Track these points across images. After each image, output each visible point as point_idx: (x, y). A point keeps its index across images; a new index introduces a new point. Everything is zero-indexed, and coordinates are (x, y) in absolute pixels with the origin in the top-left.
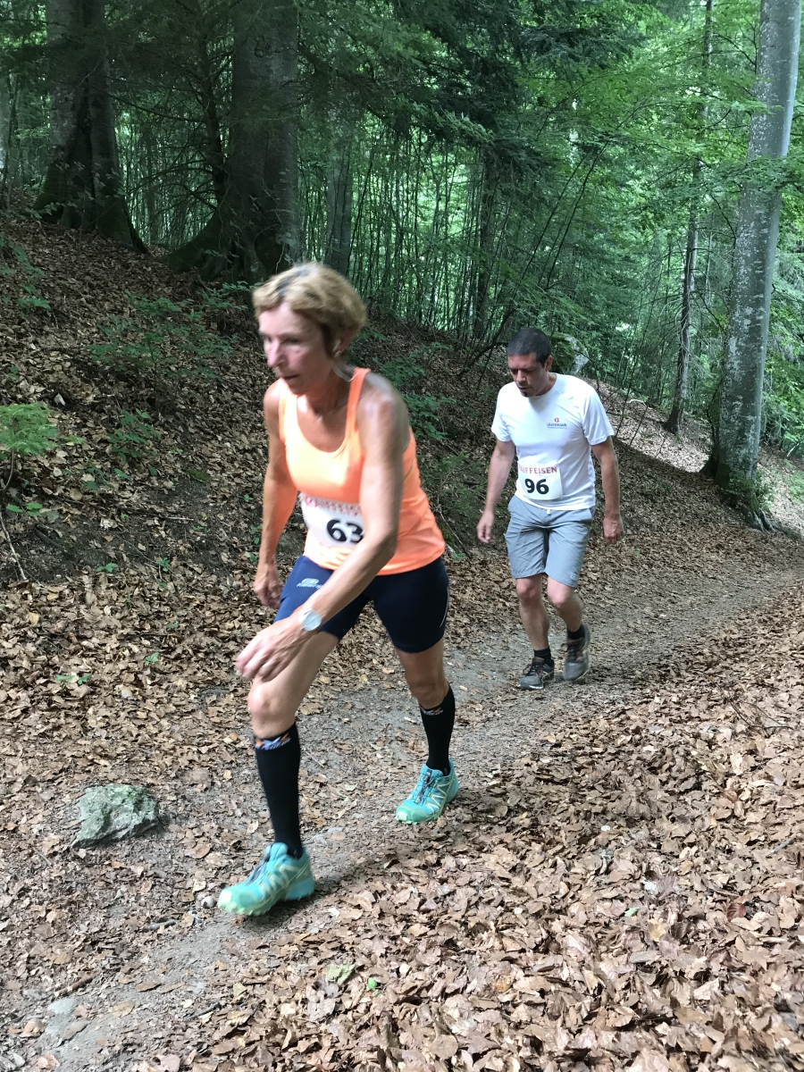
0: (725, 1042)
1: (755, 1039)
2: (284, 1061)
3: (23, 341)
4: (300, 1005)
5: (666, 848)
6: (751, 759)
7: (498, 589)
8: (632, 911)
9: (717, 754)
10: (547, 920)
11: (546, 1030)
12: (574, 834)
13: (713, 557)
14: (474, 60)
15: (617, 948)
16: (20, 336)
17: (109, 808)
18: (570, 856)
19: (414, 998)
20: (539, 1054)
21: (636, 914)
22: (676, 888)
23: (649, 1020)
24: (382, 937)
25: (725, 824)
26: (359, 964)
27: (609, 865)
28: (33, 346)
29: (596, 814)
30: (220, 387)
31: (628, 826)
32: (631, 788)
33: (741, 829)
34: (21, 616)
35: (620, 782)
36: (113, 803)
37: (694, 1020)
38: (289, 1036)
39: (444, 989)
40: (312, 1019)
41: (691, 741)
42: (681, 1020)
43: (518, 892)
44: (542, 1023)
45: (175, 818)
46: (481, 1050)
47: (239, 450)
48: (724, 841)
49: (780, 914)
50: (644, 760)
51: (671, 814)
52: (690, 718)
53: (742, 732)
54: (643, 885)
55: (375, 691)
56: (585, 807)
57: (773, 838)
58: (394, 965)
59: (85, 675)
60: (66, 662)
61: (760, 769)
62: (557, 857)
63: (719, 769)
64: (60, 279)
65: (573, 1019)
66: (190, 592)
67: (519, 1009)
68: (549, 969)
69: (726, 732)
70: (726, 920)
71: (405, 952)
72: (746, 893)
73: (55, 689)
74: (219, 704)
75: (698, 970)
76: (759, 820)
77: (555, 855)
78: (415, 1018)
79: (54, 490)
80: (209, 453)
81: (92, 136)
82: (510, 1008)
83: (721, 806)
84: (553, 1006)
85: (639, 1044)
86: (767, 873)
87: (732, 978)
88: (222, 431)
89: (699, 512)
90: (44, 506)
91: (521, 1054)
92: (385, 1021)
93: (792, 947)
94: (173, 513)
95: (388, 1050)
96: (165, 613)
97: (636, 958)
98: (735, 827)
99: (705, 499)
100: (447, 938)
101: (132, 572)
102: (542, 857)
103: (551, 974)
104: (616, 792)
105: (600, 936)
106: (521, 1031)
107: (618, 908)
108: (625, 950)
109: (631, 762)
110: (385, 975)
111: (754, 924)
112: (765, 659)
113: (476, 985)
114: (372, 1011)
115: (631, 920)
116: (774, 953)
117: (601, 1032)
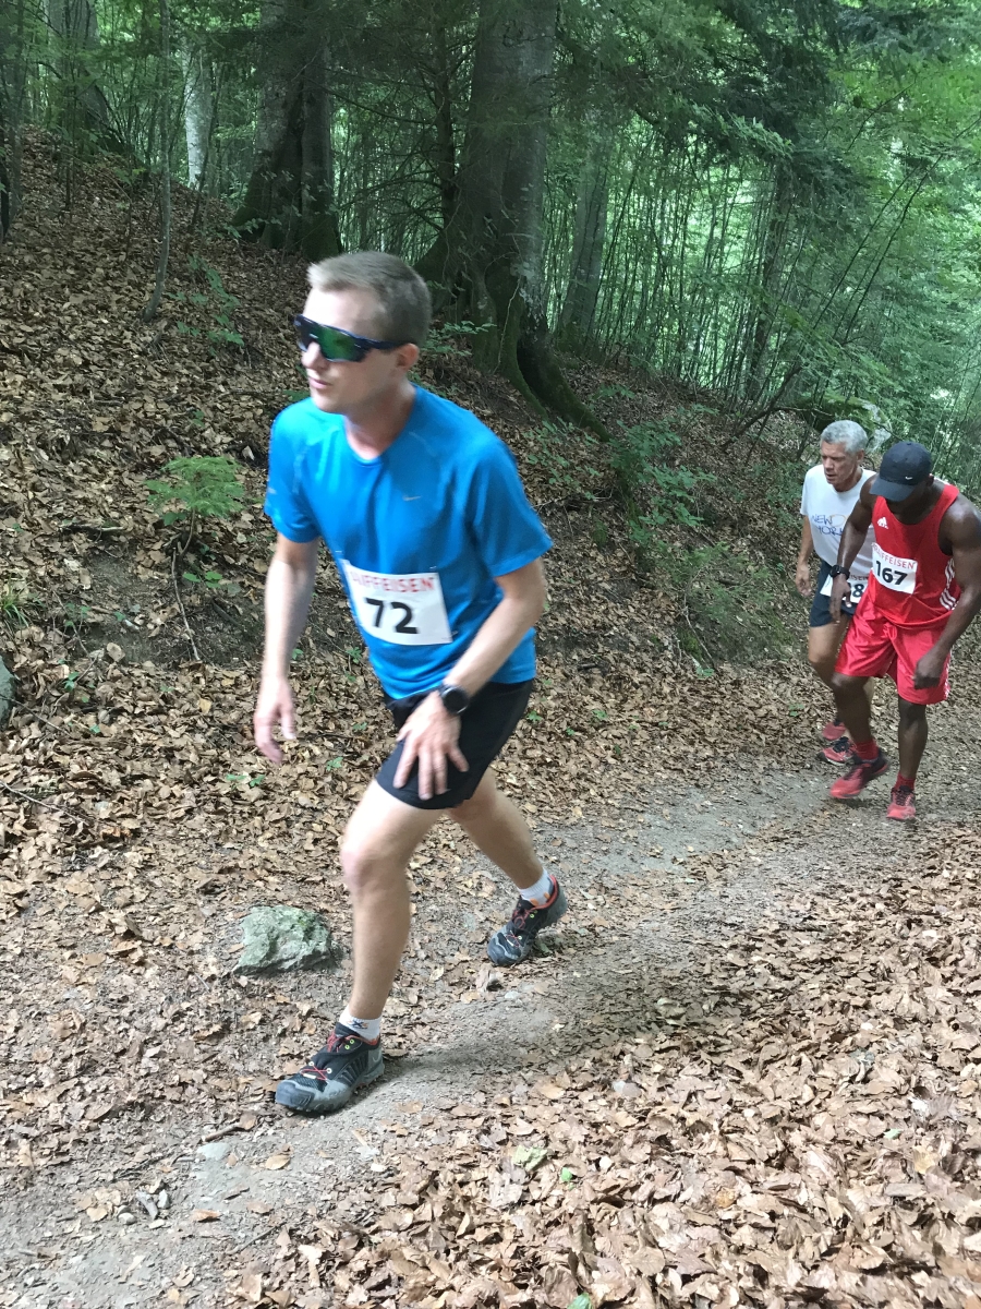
2: (457, 1248)
3: (211, 381)
4: (480, 1187)
5: (944, 1061)
7: (752, 717)
8: (894, 1132)
10: (784, 1129)
11: (775, 1260)
12: (826, 1029)
14: (774, 49)
15: (870, 1175)
16: (208, 375)
17: (275, 933)
18: (819, 1055)
19: (615, 1198)
20: (764, 1287)
21: (898, 1136)
22: (953, 1112)
23: (905, 1267)
24: (581, 1121)
26: (552, 1148)
27: (868, 1072)
28: (222, 388)
29: (856, 1007)
31: (895, 1026)
34: (191, 702)
35: (889, 971)
36: (282, 927)
37: (961, 1274)
38: (466, 1222)
39: (652, 1194)
40: (494, 1204)
42: (945, 1271)
43: (751, 1090)
44: (769, 1251)
46: (692, 1271)
50: (923, 948)
51: (953, 1019)
54: (910, 1102)
55: (590, 828)
56: (843, 997)
58: (594, 1156)
59: (259, 776)
60: (238, 760)
62: (802, 1054)
64: (257, 309)
65: (808, 1251)
67: (741, 1230)
68: (783, 1188)
71: (608, 1144)
73: (224, 789)
75: (972, 1215)
77: (801, 1050)
78: (615, 1222)
79: (236, 559)
81: (304, 139)
82: (731, 1227)
84: (785, 1233)
85: (889, 1293)
90: (224, 577)
91: (741, 1283)
92: (579, 1221)
95: (582, 1255)
96: (352, 711)
97: (894, 1190)
100: (659, 1134)
101: (318, 661)
102: (783, 1053)
103: (785, 1195)
104: (883, 983)
105: (850, 1157)
106: (745, 1257)
107: (875, 1127)
108: (880, 1179)
109: (908, 948)
110: (582, 1166)
113: (691, 1194)
114: (564, 1207)
115: (892, 1143)
117: (842, 1272)
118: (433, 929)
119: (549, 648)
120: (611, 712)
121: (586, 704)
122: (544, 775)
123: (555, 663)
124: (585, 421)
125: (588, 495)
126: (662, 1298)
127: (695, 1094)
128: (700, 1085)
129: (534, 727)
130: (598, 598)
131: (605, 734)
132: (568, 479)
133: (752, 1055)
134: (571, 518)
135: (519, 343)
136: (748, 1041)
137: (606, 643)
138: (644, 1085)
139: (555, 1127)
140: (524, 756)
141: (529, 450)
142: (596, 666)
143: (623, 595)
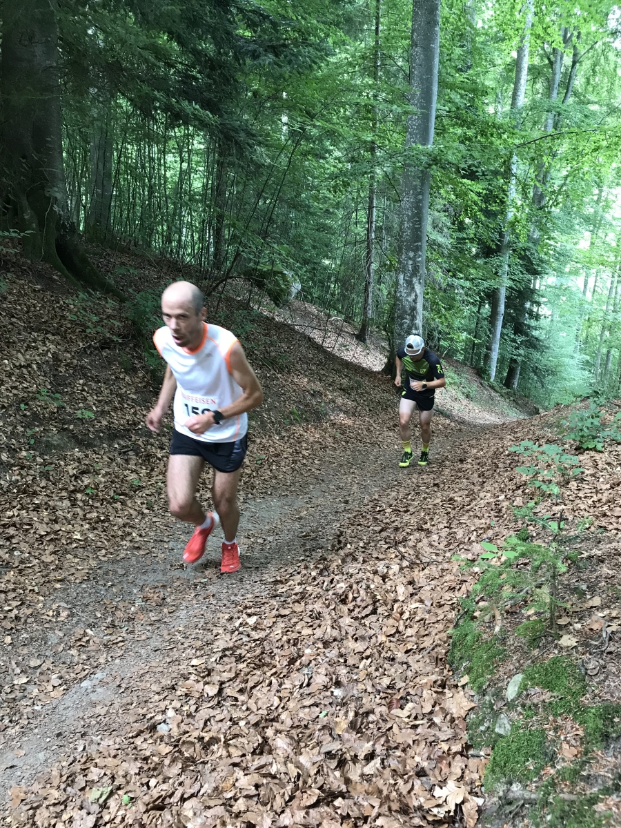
0: (380, 807)
1: (400, 800)
4: (67, 824)
5: (351, 662)
6: (410, 587)
8: (324, 713)
9: (388, 586)
10: (263, 728)
11: (258, 815)
12: (285, 658)
13: (391, 433)
14: (203, 59)
15: (312, 743)
18: (281, 676)
19: (159, 806)
21: (327, 715)
22: (355, 692)
23: (328, 797)
24: (136, 759)
25: (392, 639)
26: (117, 783)
27: (309, 679)
29: (302, 640)
31: (325, 648)
32: (328, 617)
33: (402, 641)
35: (319, 613)
37: (361, 792)
39: (183, 795)
41: (371, 576)
42: (352, 793)
44: (256, 810)
48: (390, 653)
49: (423, 704)
50: (338, 594)
51: (355, 635)
52: (372, 559)
53: (407, 567)
54: (332, 692)
55: (134, 558)
56: (295, 636)
57: (422, 646)
58: (145, 780)
61: (416, 594)
62: (272, 678)
63: (389, 598)
65: (278, 803)
67: (238, 802)
68: (262, 767)
69: (395, 568)
70: (387, 712)
71: (155, 769)
72: (401, 691)
75: (367, 752)
76: (414, 633)
77: (272, 675)
78: (160, 821)
82: (232, 802)
83: (390, 625)
84: (265, 795)
85: (322, 818)
86: (416, 673)
89: (381, 400)
93: (429, 727)
97: (324, 750)
98: (398, 640)
99: (384, 391)
102: (261, 679)
103: (264, 771)
104: (318, 622)
105: (300, 735)
106: (240, 819)
107: (314, 712)
108: (318, 744)
109: (329, 597)
110: (138, 790)
111: (405, 713)
112: (424, 509)
113: (207, 788)
114: (126, 821)
115: (324, 720)
116: (418, 732)
117: (296, 811)
118: (25, 651)
119: (97, 442)
120: (143, 479)
121: (125, 476)
122: (100, 529)
123: (102, 452)
124: (107, 290)
125: (115, 338)
127: (209, 720)
128: (212, 713)
129: (91, 498)
130: (128, 405)
131: (140, 494)
132: (99, 329)
133: (243, 685)
134: (105, 354)
135: (57, 240)
136: (240, 677)
137: (137, 434)
139: (119, 768)
140: (85, 518)
141: (70, 311)
142: (131, 450)
143: (146, 401)
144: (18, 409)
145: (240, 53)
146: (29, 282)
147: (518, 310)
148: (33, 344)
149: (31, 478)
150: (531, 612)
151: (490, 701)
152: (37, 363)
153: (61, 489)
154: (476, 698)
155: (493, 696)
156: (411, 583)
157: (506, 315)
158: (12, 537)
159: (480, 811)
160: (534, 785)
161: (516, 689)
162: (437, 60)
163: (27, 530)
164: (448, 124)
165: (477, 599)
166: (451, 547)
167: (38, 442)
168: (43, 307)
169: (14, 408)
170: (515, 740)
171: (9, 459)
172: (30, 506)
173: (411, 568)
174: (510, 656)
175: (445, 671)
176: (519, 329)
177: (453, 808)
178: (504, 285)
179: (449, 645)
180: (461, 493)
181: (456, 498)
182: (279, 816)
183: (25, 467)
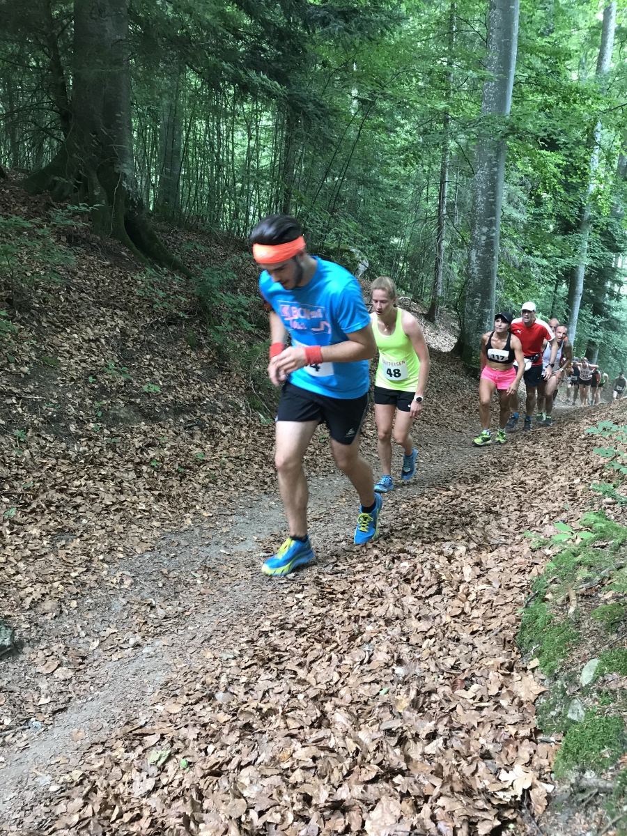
0: (442, 787)
1: (463, 782)
2: (111, 830)
4: (126, 785)
5: (413, 641)
6: (477, 569)
8: (385, 690)
9: (453, 567)
10: (322, 702)
11: (315, 787)
12: (346, 634)
13: (459, 416)
14: (272, 30)
15: (371, 720)
18: (342, 651)
19: (216, 772)
20: (310, 806)
21: (387, 692)
22: (417, 671)
23: (388, 773)
24: (195, 725)
25: (457, 620)
26: (175, 747)
27: (370, 656)
29: (363, 617)
30: (69, 288)
31: (386, 625)
32: (390, 595)
33: (467, 622)
35: (382, 591)
37: (422, 771)
38: (117, 811)
39: (240, 763)
40: (136, 795)
41: (436, 556)
42: (412, 772)
43: (303, 682)
44: (313, 782)
45: (28, 642)
46: (264, 808)
47: (84, 340)
48: (454, 633)
49: (489, 686)
50: (401, 574)
51: (418, 614)
52: (437, 540)
53: (474, 549)
54: (394, 670)
55: (197, 531)
56: (355, 612)
57: (489, 628)
58: (203, 746)
61: (484, 576)
62: (332, 653)
63: (454, 578)
65: (336, 777)
66: (44, 458)
67: (296, 773)
68: (320, 740)
69: (462, 549)
70: (451, 692)
71: (213, 736)
72: (466, 672)
74: (68, 547)
75: (428, 731)
76: (480, 615)
77: (331, 651)
78: (216, 787)
80: (59, 344)
82: (289, 773)
83: (455, 606)
84: (322, 768)
85: (380, 793)
86: (482, 654)
87: (452, 736)
88: (70, 325)
89: (450, 382)
91: (295, 808)
92: (192, 792)
93: (496, 709)
94: (28, 393)
95: (192, 815)
96: (22, 475)
97: (385, 726)
98: (463, 621)
99: (454, 372)
100: (245, 722)
102: (321, 654)
103: (322, 744)
104: (379, 599)
105: (360, 711)
106: (296, 790)
107: (374, 689)
108: (378, 721)
109: (392, 576)
110: (196, 755)
111: (470, 694)
112: (494, 492)
113: (264, 757)
114: (184, 785)
115: (384, 697)
116: (483, 714)
117: (354, 786)
118: (90, 616)
119: (163, 416)
120: (208, 454)
121: (190, 450)
122: (164, 501)
123: (168, 426)
124: (175, 267)
125: (181, 314)
126: (246, 831)
127: (268, 691)
128: (271, 685)
129: (156, 470)
130: (194, 380)
131: (204, 468)
132: (166, 305)
133: (302, 660)
134: (171, 330)
135: (126, 217)
136: (300, 651)
137: (202, 409)
138: (236, 692)
141: (138, 287)
142: (196, 425)
143: (211, 377)
144: (87, 382)
145: (310, 20)
146: (99, 258)
147: (598, 289)
148: (102, 319)
149: (98, 449)
150: (609, 595)
151: (562, 685)
152: (106, 337)
153: (127, 461)
154: (547, 682)
155: (566, 680)
156: (478, 564)
157: (585, 294)
158: (79, 506)
159: (549, 798)
160: (610, 773)
161: (592, 674)
162: (516, 23)
163: (93, 500)
164: (527, 91)
165: (550, 581)
166: (522, 530)
167: (105, 414)
168: (111, 282)
169: (82, 381)
170: (589, 726)
171: (77, 431)
172: (97, 476)
173: (479, 548)
174: (584, 640)
175: (514, 654)
176: (598, 309)
177: (520, 793)
178: (583, 263)
179: (518, 628)
180: (533, 476)
181: (527, 482)
182: (337, 789)
183: (92, 438)
